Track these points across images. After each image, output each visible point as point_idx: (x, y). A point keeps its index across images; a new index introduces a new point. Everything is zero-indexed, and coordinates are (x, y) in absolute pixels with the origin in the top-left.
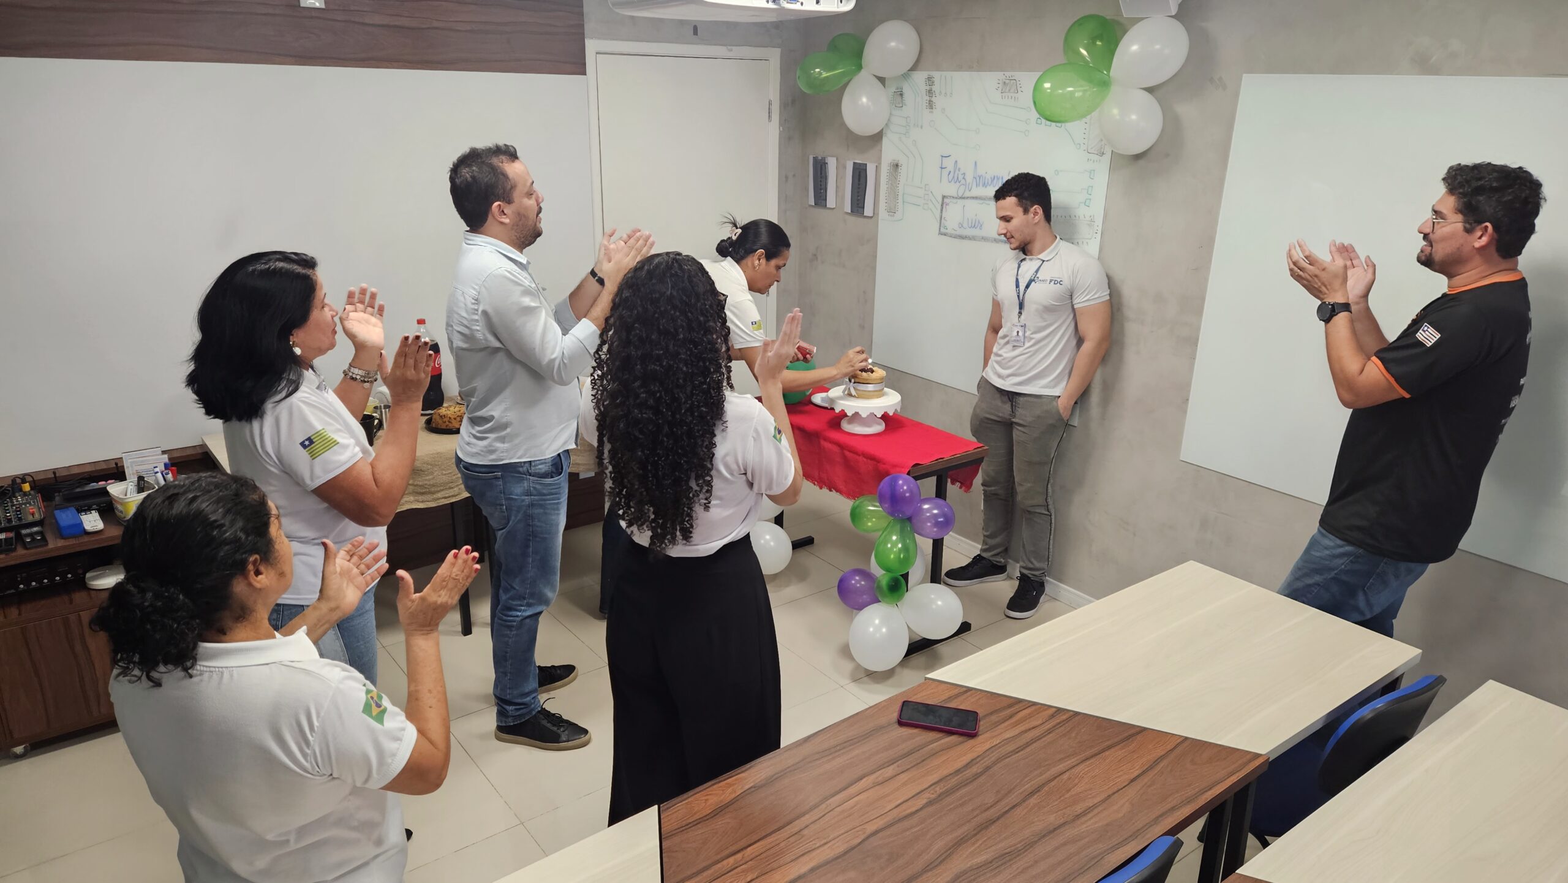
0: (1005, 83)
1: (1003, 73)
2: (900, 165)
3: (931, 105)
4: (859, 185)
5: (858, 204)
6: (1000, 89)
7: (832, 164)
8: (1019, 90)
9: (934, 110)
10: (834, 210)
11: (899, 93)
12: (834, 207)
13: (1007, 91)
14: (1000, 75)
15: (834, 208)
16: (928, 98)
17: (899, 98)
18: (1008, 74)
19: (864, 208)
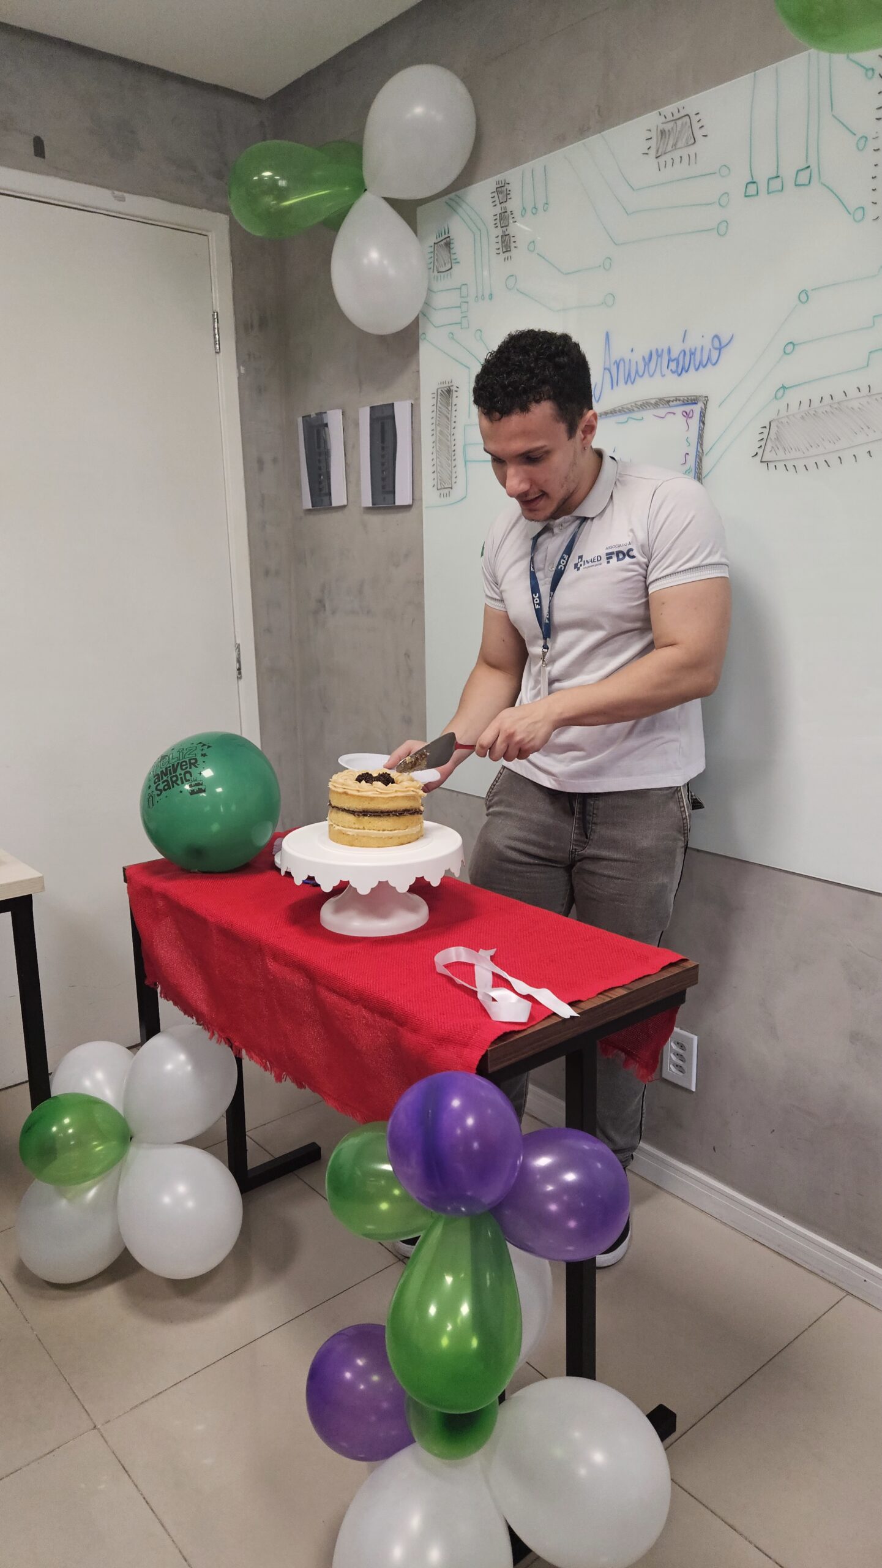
0: (663, 132)
1: (656, 112)
2: (454, 389)
3: (506, 244)
4: (383, 448)
5: (383, 487)
6: (653, 152)
7: (335, 420)
8: (698, 134)
9: (514, 252)
10: (346, 510)
11: (442, 243)
12: (345, 503)
13: (669, 148)
14: (651, 120)
15: (344, 506)
16: (499, 231)
17: (444, 253)
18: (668, 110)
19: (394, 493)
